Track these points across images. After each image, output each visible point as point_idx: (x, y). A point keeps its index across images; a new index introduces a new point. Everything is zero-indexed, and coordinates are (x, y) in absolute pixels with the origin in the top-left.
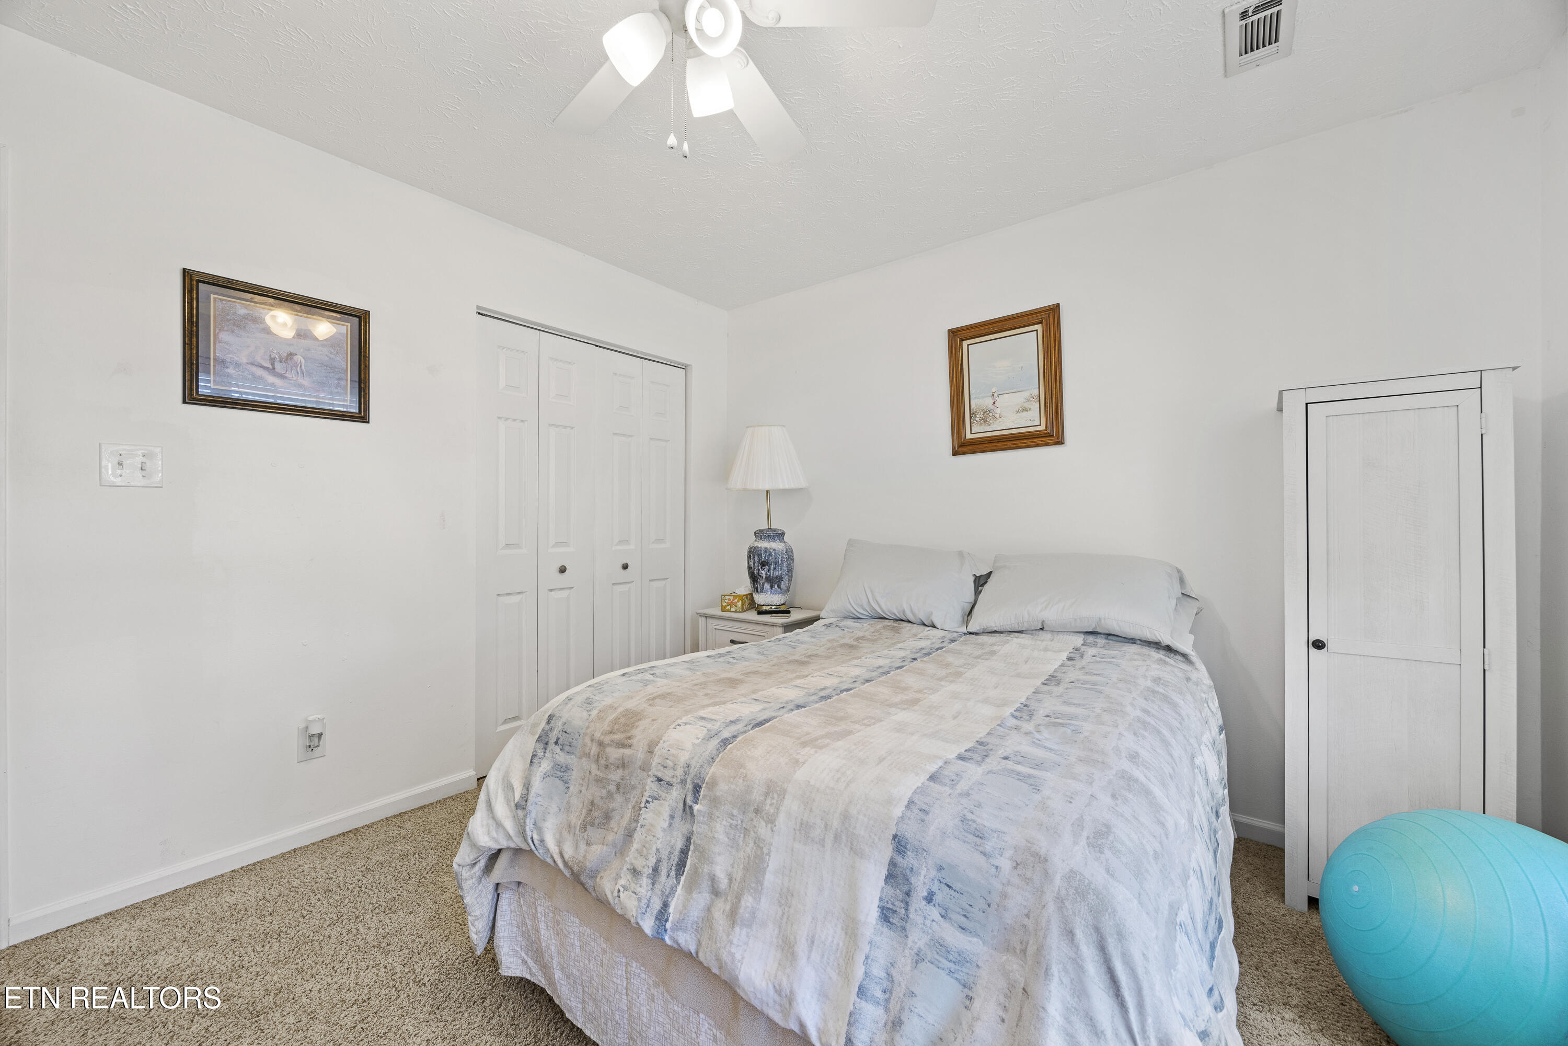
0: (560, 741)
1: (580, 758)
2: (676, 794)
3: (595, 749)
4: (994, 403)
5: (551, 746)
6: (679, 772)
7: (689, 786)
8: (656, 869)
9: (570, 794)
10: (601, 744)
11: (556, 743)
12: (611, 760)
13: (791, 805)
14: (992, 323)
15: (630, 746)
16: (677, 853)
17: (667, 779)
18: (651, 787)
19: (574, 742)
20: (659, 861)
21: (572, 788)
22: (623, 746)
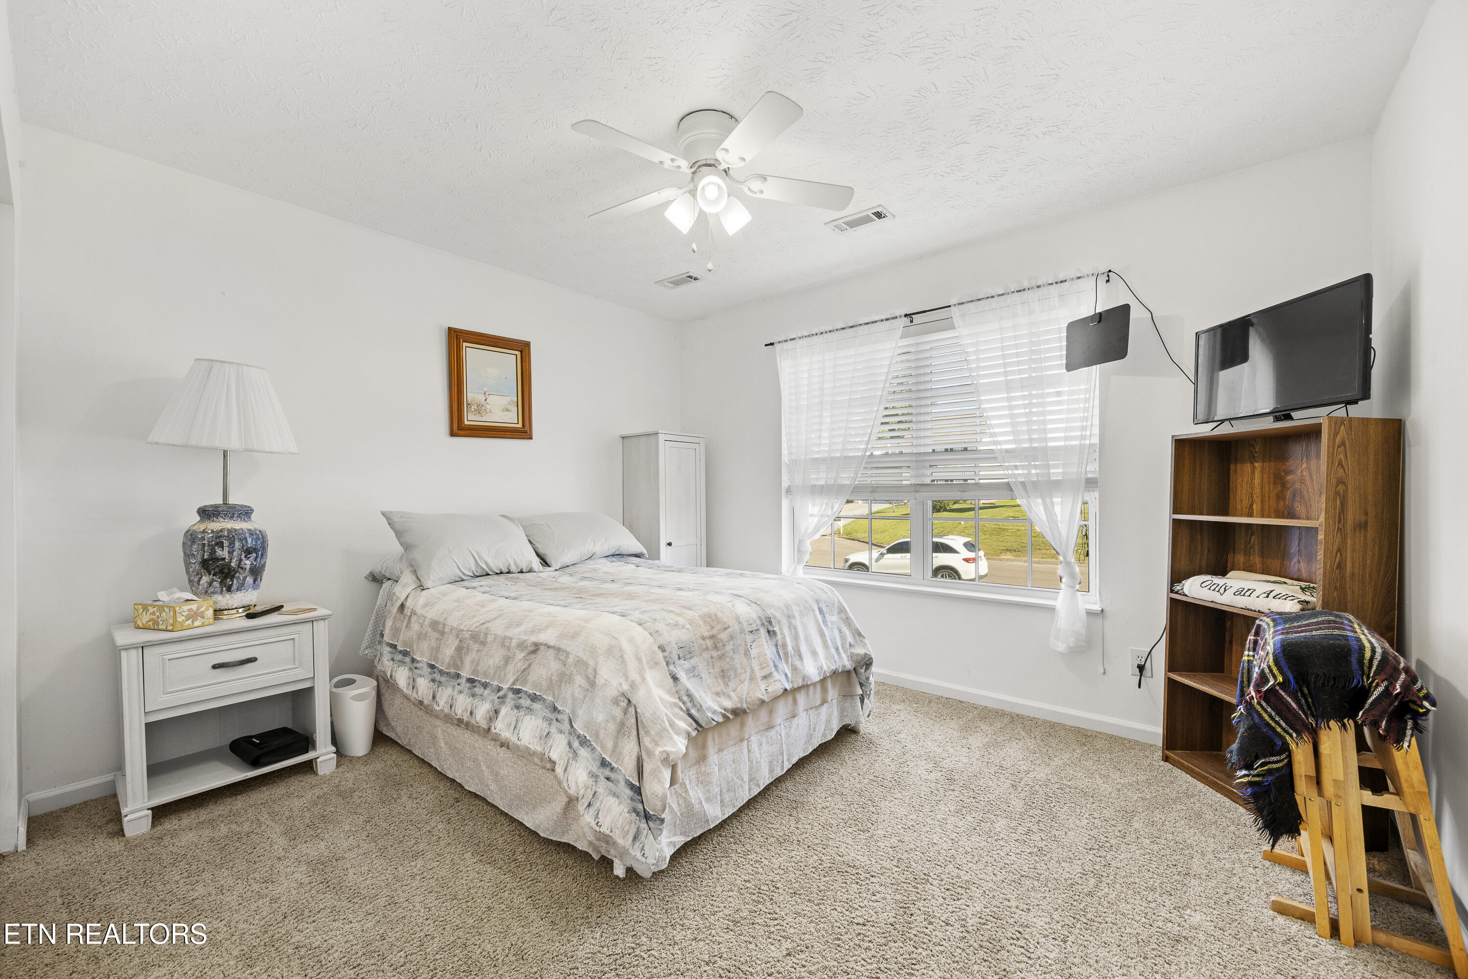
0: (681, 656)
1: (701, 655)
2: (763, 631)
3: (709, 643)
4: (486, 400)
5: (677, 662)
6: (758, 622)
7: (766, 624)
8: (775, 666)
9: (704, 680)
10: (712, 637)
11: (679, 658)
12: (725, 640)
13: (795, 608)
14: (475, 335)
15: (729, 627)
16: (776, 654)
17: (755, 629)
18: (749, 638)
19: (693, 649)
20: (774, 662)
21: (703, 676)
22: (726, 629)
